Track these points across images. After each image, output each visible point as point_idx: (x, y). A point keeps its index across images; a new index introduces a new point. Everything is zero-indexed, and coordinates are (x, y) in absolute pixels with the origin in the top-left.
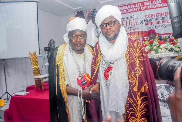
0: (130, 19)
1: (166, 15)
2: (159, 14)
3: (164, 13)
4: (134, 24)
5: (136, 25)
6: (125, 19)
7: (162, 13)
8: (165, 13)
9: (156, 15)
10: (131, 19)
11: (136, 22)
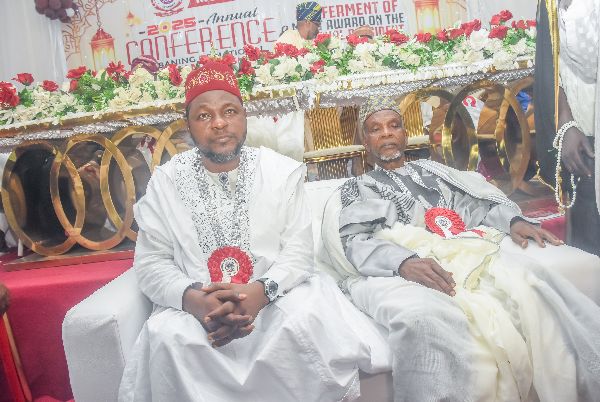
0: (244, 21)
1: (361, 11)
2: (337, 7)
3: (353, 5)
4: (260, 40)
5: (267, 40)
6: (230, 22)
7: (347, 6)
8: (357, 5)
9: (331, 12)
10: (248, 19)
11: (266, 32)
